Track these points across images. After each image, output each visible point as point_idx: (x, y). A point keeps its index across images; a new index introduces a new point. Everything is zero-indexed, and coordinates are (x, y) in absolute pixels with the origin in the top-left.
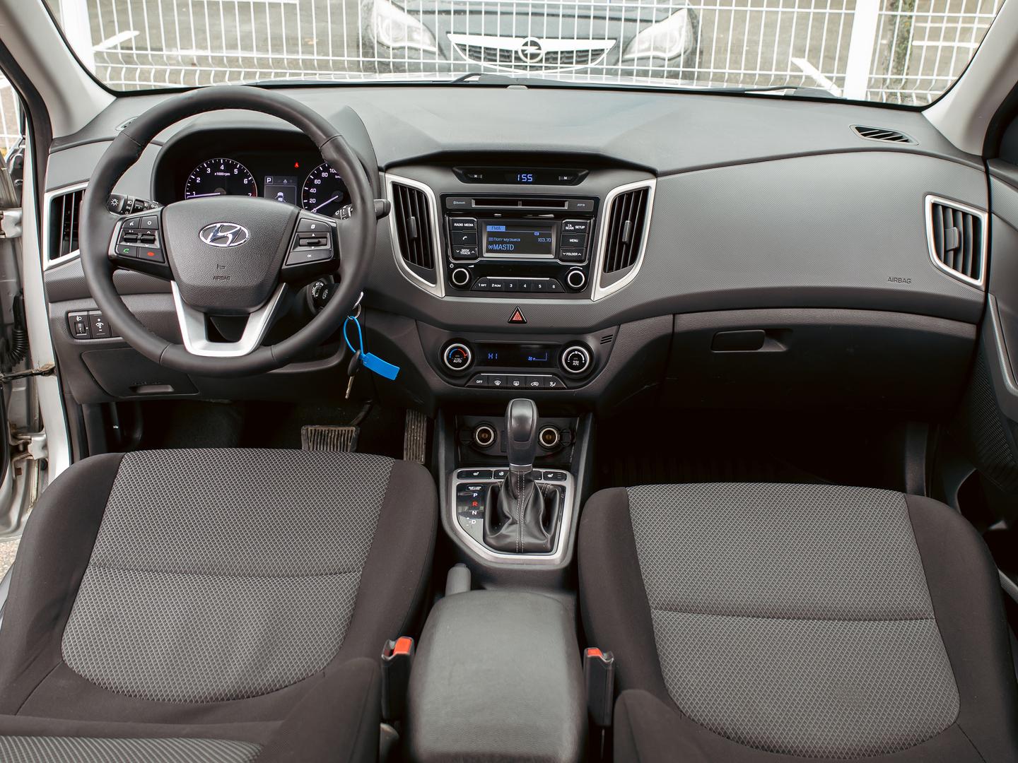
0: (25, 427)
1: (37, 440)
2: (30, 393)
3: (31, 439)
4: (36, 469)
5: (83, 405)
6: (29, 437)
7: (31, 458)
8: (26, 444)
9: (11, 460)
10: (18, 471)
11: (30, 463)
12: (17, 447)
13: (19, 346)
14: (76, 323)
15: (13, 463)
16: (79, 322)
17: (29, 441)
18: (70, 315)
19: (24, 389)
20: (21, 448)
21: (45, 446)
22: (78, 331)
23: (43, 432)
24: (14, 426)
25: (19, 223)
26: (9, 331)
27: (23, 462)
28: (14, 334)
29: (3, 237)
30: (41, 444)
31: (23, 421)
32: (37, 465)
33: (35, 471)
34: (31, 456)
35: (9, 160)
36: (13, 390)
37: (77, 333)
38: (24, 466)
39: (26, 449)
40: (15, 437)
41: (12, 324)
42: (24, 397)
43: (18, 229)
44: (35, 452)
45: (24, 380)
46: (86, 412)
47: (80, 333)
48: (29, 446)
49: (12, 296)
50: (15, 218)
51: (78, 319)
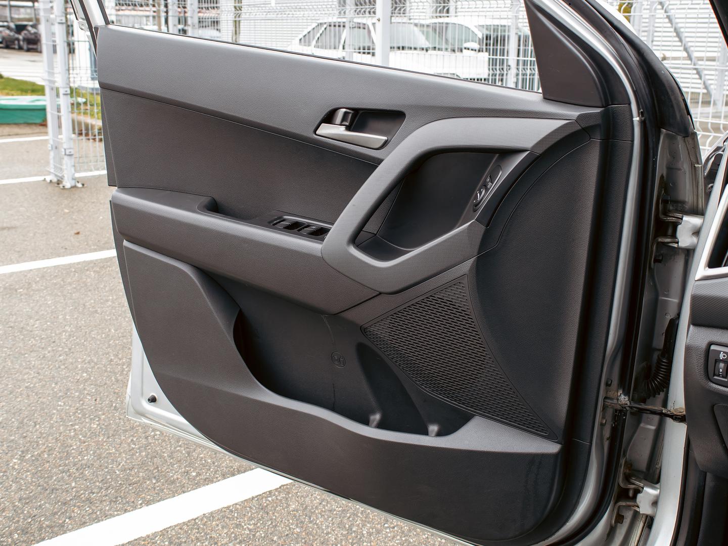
0: (642, 472)
1: (650, 492)
2: (659, 435)
3: (643, 488)
4: (641, 525)
5: (708, 474)
6: (642, 485)
7: (638, 510)
8: (638, 491)
9: (615, 503)
10: (620, 518)
11: (636, 514)
12: (628, 490)
13: (660, 377)
14: (717, 361)
15: (617, 507)
16: (723, 361)
17: (641, 489)
18: (713, 347)
19: (653, 428)
20: (631, 494)
21: (655, 503)
22: (717, 372)
23: (658, 486)
24: (629, 465)
25: (697, 232)
26: (655, 356)
27: (630, 510)
28: (659, 361)
29: (676, 245)
30: (652, 499)
31: (642, 464)
32: (644, 519)
33: (640, 525)
34: (638, 507)
35: (708, 160)
36: (642, 425)
37: (714, 375)
38: (628, 515)
39: (634, 498)
40: (627, 478)
41: (659, 350)
42: (650, 438)
43: (695, 239)
44: (644, 505)
45: (656, 418)
46: (710, 483)
47: (719, 375)
48: (640, 496)
49: (669, 318)
50: (694, 226)
51: (721, 356)
